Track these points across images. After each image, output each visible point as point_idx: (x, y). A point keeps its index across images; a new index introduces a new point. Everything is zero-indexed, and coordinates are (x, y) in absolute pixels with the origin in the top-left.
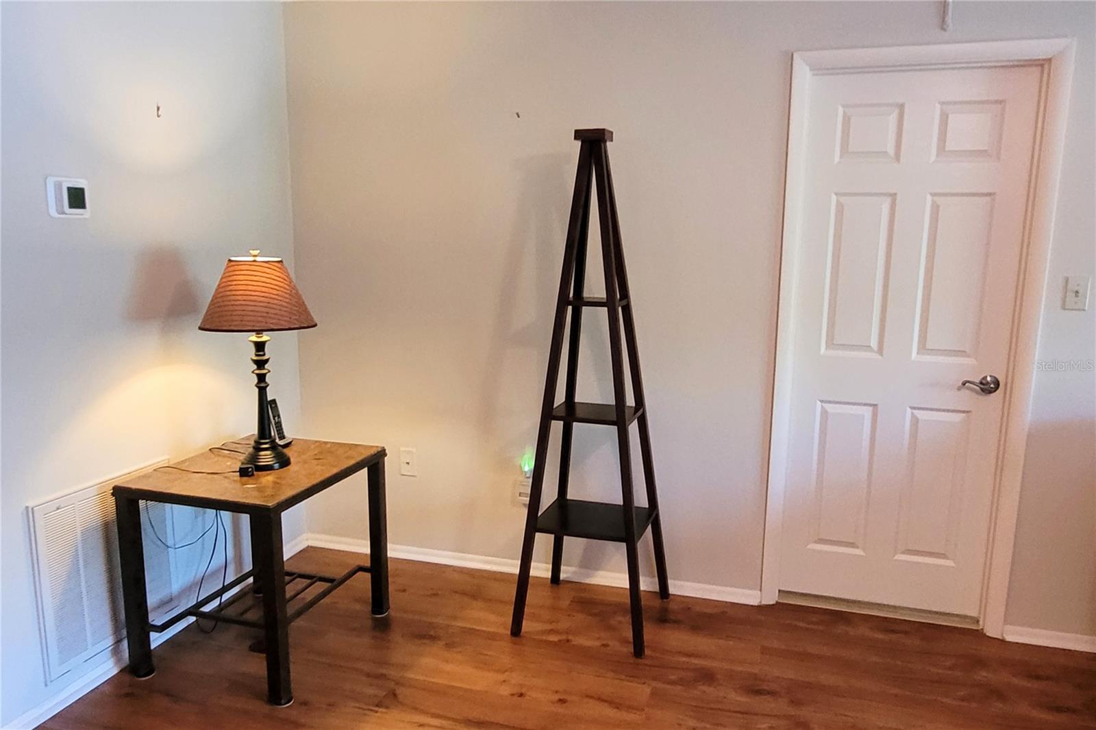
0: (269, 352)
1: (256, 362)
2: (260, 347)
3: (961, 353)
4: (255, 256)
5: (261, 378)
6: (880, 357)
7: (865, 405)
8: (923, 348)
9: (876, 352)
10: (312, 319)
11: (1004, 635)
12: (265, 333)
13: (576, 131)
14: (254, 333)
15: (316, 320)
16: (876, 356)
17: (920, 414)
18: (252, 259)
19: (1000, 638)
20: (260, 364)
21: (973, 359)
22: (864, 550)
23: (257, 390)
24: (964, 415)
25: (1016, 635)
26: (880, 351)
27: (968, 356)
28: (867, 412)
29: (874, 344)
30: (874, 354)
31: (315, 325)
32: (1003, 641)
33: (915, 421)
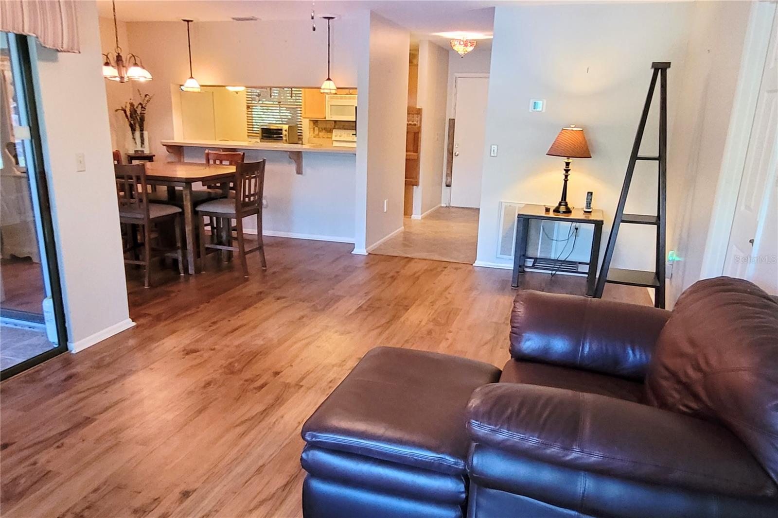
0: (571, 167)
1: (565, 170)
2: (568, 164)
4: (573, 128)
5: (566, 176)
10: (590, 155)
12: (570, 158)
13: (653, 63)
14: (566, 158)
15: (592, 156)
18: (571, 129)
20: (567, 171)
23: (564, 181)
31: (591, 157)
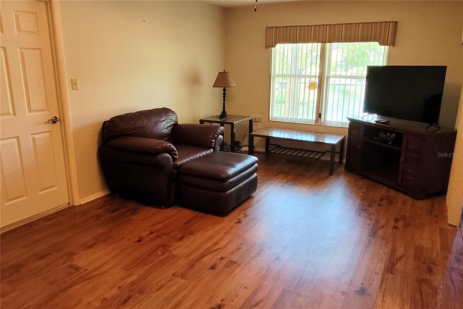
3: (43, 110)
6: (15, 117)
7: (13, 138)
8: (30, 110)
9: (13, 115)
11: (81, 203)
16: (14, 116)
17: (35, 136)
19: (79, 204)
21: (47, 112)
22: (27, 197)
24: (49, 133)
25: (83, 201)
26: (15, 114)
27: (46, 111)
28: (15, 140)
29: (11, 112)
30: (13, 116)
32: (81, 205)
33: (34, 139)
